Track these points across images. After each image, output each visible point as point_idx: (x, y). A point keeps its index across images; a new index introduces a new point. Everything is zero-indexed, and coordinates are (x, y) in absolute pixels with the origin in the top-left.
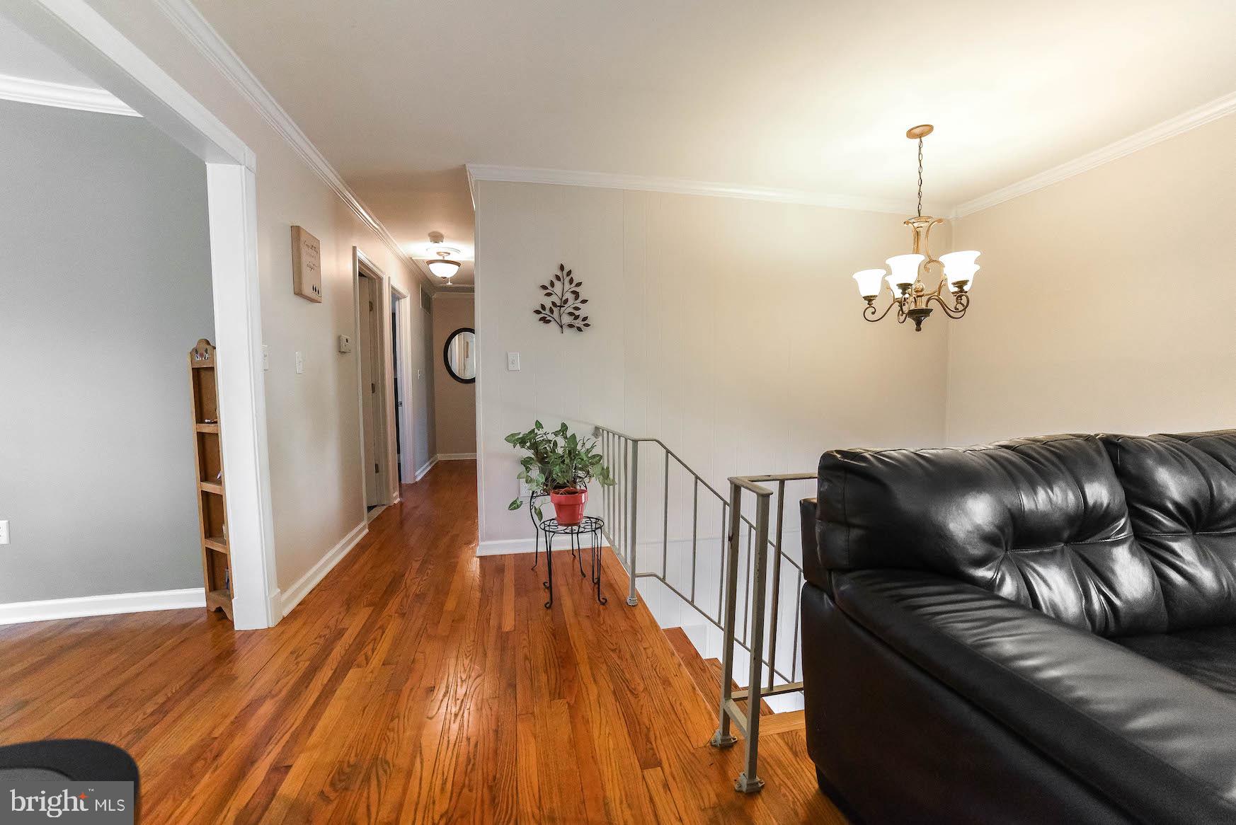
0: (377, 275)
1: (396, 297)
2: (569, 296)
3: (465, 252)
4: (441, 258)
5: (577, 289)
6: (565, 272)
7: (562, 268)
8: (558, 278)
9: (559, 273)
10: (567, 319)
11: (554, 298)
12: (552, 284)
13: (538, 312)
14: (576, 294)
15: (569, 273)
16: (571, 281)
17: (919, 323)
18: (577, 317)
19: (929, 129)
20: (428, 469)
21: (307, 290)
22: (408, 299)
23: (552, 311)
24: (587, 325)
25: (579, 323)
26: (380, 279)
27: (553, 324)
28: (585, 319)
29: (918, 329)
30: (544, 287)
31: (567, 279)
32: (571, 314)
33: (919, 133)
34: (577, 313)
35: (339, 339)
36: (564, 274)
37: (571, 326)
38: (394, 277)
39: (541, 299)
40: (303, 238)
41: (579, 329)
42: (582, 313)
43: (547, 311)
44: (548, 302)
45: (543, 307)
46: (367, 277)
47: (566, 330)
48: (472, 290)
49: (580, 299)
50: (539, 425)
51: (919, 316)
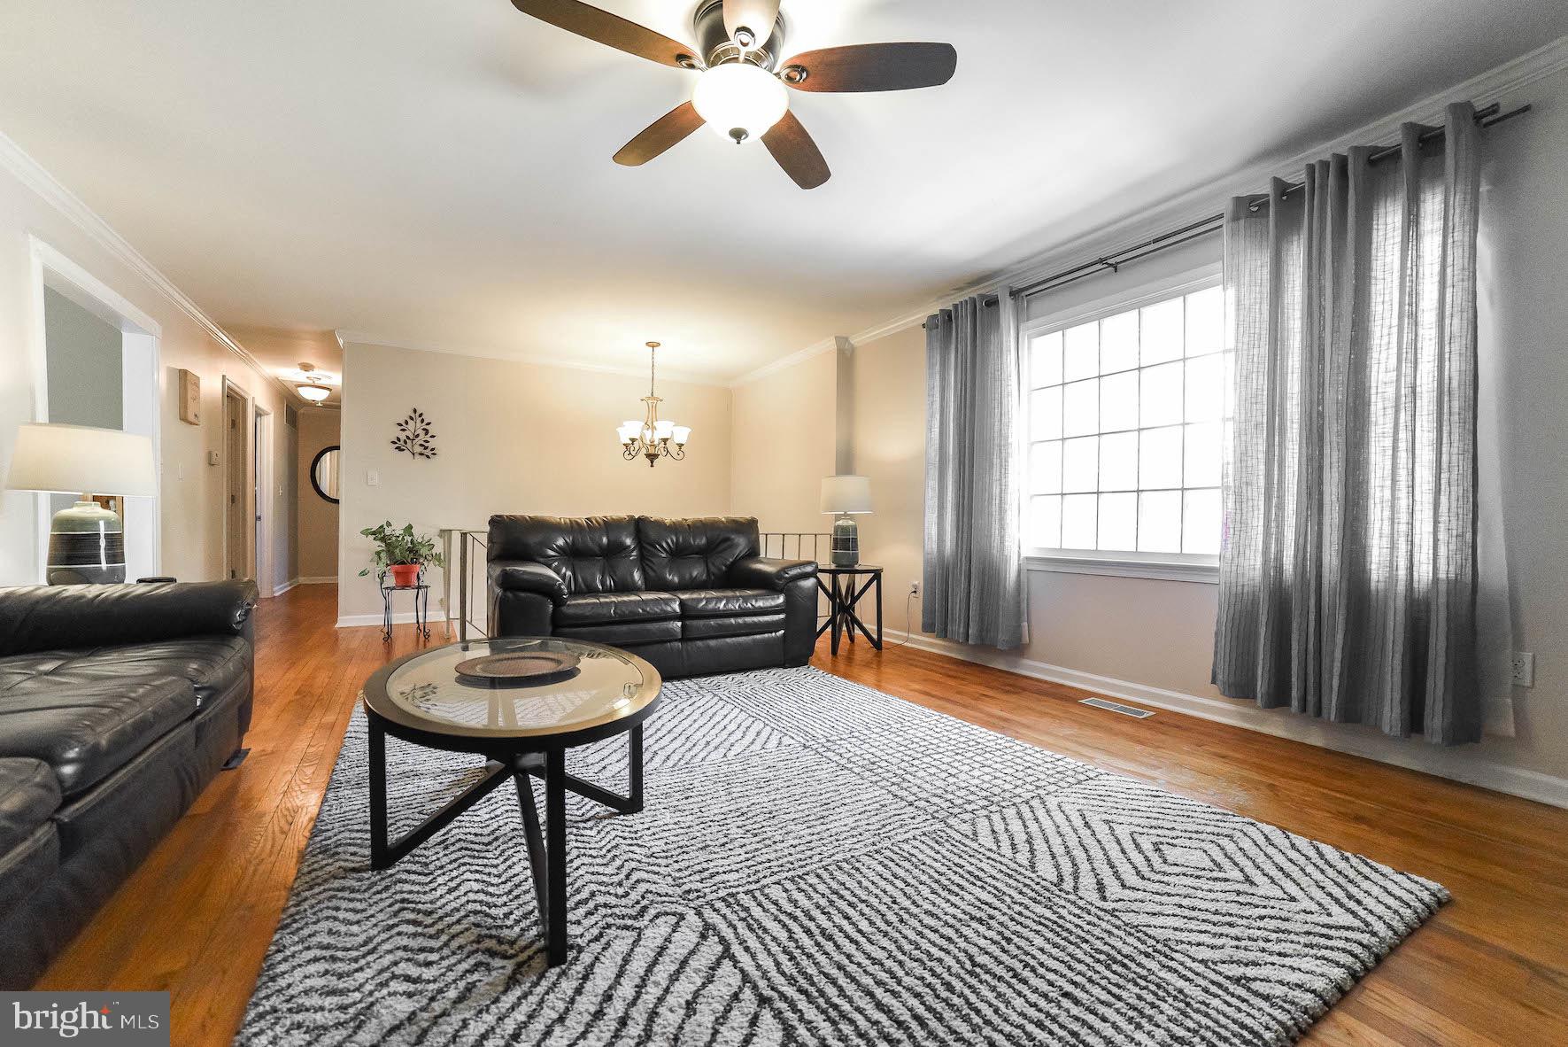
0: (241, 396)
1: (259, 414)
2: (422, 433)
3: (335, 379)
4: (310, 382)
5: (427, 427)
6: (417, 414)
7: (415, 411)
8: (411, 418)
9: (413, 416)
10: (418, 449)
11: (407, 433)
12: (407, 423)
13: (394, 443)
14: (427, 432)
15: (421, 415)
16: (422, 421)
17: (652, 462)
18: (426, 448)
19: (659, 344)
20: (286, 590)
21: (191, 417)
22: (272, 415)
23: (405, 442)
24: (434, 454)
25: (428, 452)
26: (245, 400)
27: (406, 451)
28: (433, 449)
29: (652, 466)
30: (400, 425)
31: (419, 420)
32: (421, 445)
33: (653, 345)
34: (426, 445)
35: (210, 453)
36: (417, 415)
37: (421, 454)
38: (258, 395)
39: (396, 432)
40: (189, 378)
41: (428, 457)
42: (430, 445)
43: (402, 442)
44: (403, 436)
45: (399, 439)
46: (234, 400)
47: (417, 456)
48: (339, 407)
49: (429, 435)
50: (389, 524)
51: (652, 457)
